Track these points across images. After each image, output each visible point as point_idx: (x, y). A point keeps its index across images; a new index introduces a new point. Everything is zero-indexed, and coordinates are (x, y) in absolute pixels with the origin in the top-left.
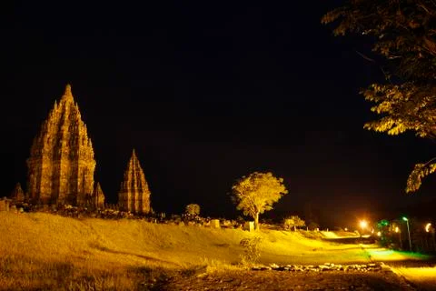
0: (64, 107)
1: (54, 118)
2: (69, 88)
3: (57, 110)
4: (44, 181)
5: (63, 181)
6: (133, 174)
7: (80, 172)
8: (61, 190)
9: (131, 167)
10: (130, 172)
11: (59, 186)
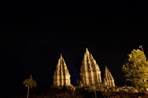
0: (87, 55)
1: (85, 59)
2: (87, 49)
3: (85, 56)
4: (87, 80)
5: (93, 79)
6: (107, 74)
7: (97, 75)
8: (93, 82)
9: (106, 72)
10: (106, 73)
11: (92, 81)
